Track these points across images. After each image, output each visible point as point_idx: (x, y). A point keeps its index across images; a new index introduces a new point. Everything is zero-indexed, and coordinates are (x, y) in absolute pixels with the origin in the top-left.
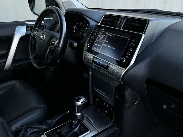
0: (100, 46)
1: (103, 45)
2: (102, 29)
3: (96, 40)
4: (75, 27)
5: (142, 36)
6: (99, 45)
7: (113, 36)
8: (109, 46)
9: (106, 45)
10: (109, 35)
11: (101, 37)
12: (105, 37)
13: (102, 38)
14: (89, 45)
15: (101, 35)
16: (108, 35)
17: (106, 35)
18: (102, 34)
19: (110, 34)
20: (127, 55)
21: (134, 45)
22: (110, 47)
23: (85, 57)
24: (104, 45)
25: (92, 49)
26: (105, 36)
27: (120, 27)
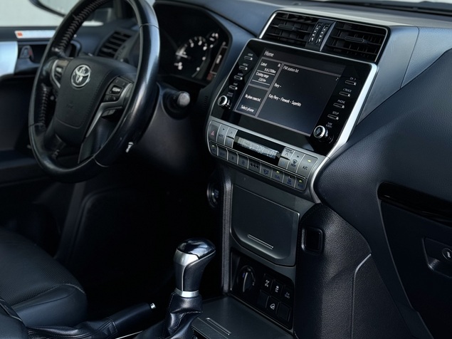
0: (259, 100)
1: (268, 98)
2: (267, 53)
3: (249, 84)
4: (181, 53)
5: (369, 68)
6: (255, 99)
7: (297, 71)
8: (284, 100)
9: (275, 97)
10: (286, 68)
11: (262, 75)
12: (275, 74)
13: (267, 76)
14: (228, 98)
15: (263, 68)
16: (283, 70)
17: (277, 69)
18: (267, 67)
19: (289, 67)
20: (331, 121)
21: (349, 93)
22: (288, 101)
23: (213, 134)
24: (271, 97)
25: (236, 111)
26: (274, 72)
27: (317, 46)
